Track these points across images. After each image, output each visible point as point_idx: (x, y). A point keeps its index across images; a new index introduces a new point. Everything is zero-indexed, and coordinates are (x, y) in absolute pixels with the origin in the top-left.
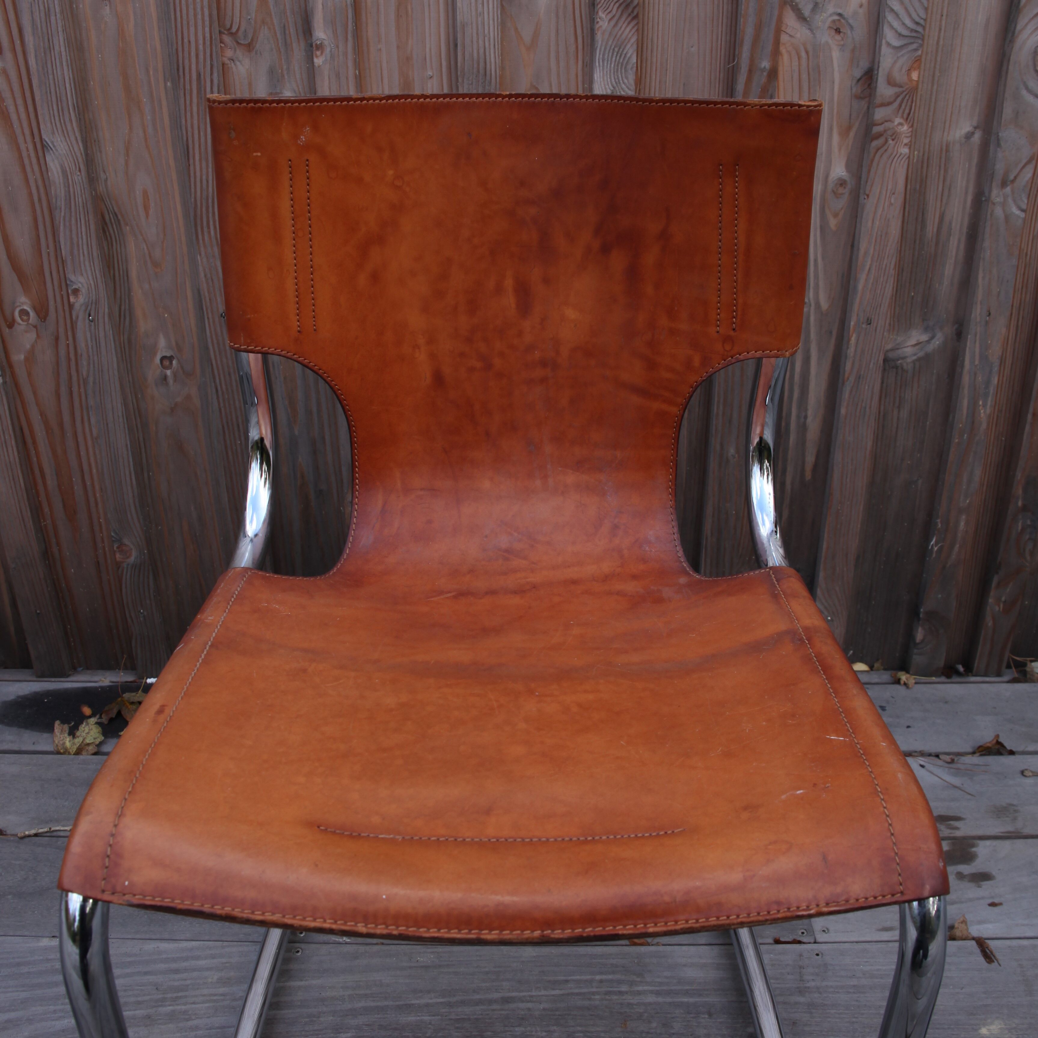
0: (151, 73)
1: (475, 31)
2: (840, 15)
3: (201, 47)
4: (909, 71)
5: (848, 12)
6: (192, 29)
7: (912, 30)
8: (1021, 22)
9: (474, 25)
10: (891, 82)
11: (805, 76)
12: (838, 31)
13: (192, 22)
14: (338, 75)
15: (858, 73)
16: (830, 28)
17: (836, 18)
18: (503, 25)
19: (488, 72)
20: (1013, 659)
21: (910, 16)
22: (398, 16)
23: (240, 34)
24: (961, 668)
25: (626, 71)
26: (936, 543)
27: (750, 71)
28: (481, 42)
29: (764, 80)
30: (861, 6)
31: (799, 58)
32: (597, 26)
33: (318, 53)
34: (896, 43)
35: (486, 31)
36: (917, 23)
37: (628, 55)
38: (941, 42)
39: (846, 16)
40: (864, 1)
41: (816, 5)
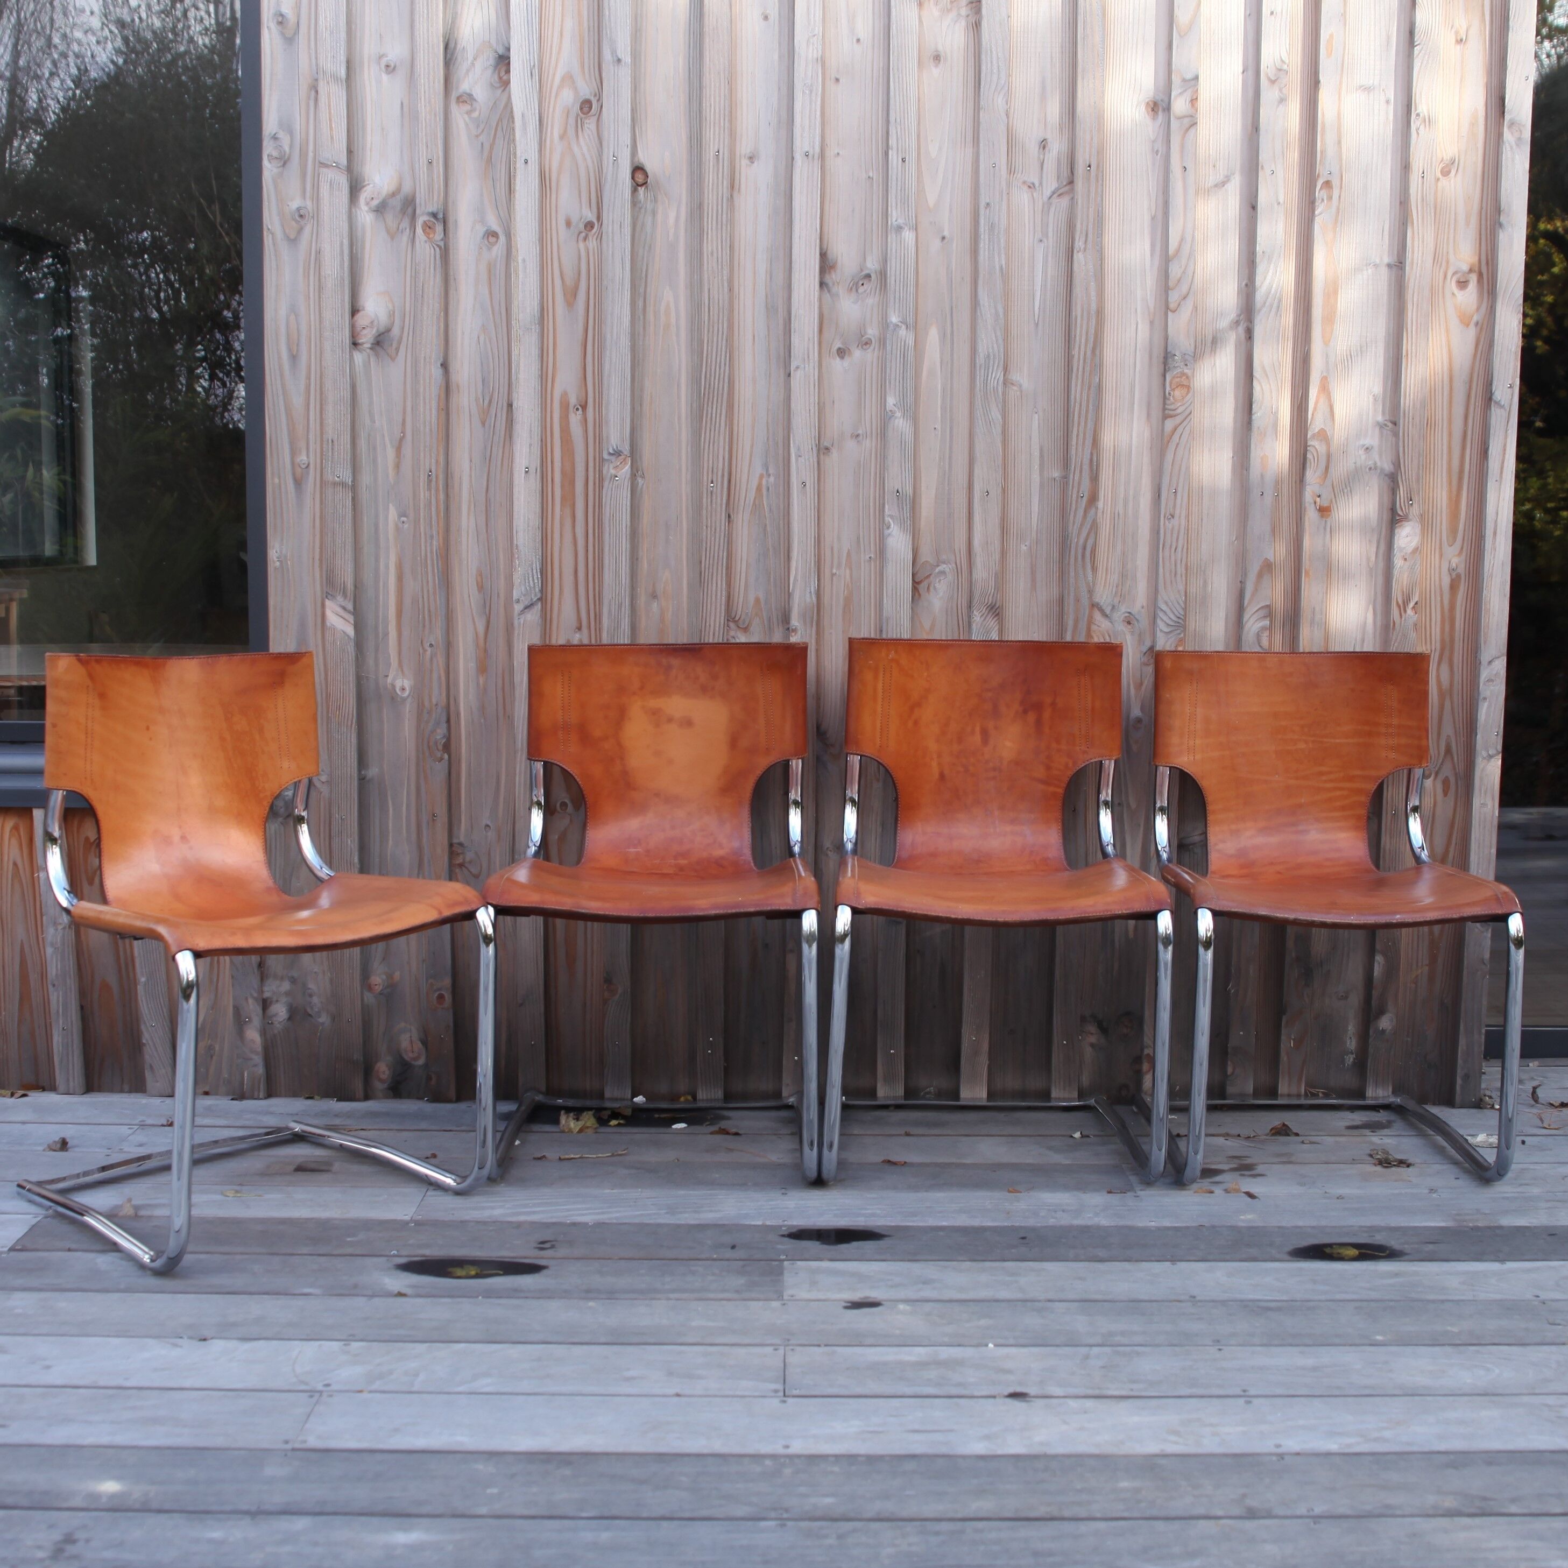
1: (894, 619)
2: (1130, 613)
3: (717, 629)
4: (1177, 647)
5: (1135, 612)
6: (713, 618)
7: (1176, 622)
12: (1129, 623)
13: (713, 614)
15: (1145, 648)
16: (1124, 620)
17: (1127, 615)
18: (912, 619)
21: (1172, 612)
22: (844, 612)
23: (741, 622)
26: (1232, 987)
28: (898, 627)
30: (1143, 607)
32: (973, 620)
33: (792, 634)
34: (1166, 630)
35: (902, 620)
36: (1178, 618)
39: (1134, 615)
40: (1145, 604)
41: (1113, 607)
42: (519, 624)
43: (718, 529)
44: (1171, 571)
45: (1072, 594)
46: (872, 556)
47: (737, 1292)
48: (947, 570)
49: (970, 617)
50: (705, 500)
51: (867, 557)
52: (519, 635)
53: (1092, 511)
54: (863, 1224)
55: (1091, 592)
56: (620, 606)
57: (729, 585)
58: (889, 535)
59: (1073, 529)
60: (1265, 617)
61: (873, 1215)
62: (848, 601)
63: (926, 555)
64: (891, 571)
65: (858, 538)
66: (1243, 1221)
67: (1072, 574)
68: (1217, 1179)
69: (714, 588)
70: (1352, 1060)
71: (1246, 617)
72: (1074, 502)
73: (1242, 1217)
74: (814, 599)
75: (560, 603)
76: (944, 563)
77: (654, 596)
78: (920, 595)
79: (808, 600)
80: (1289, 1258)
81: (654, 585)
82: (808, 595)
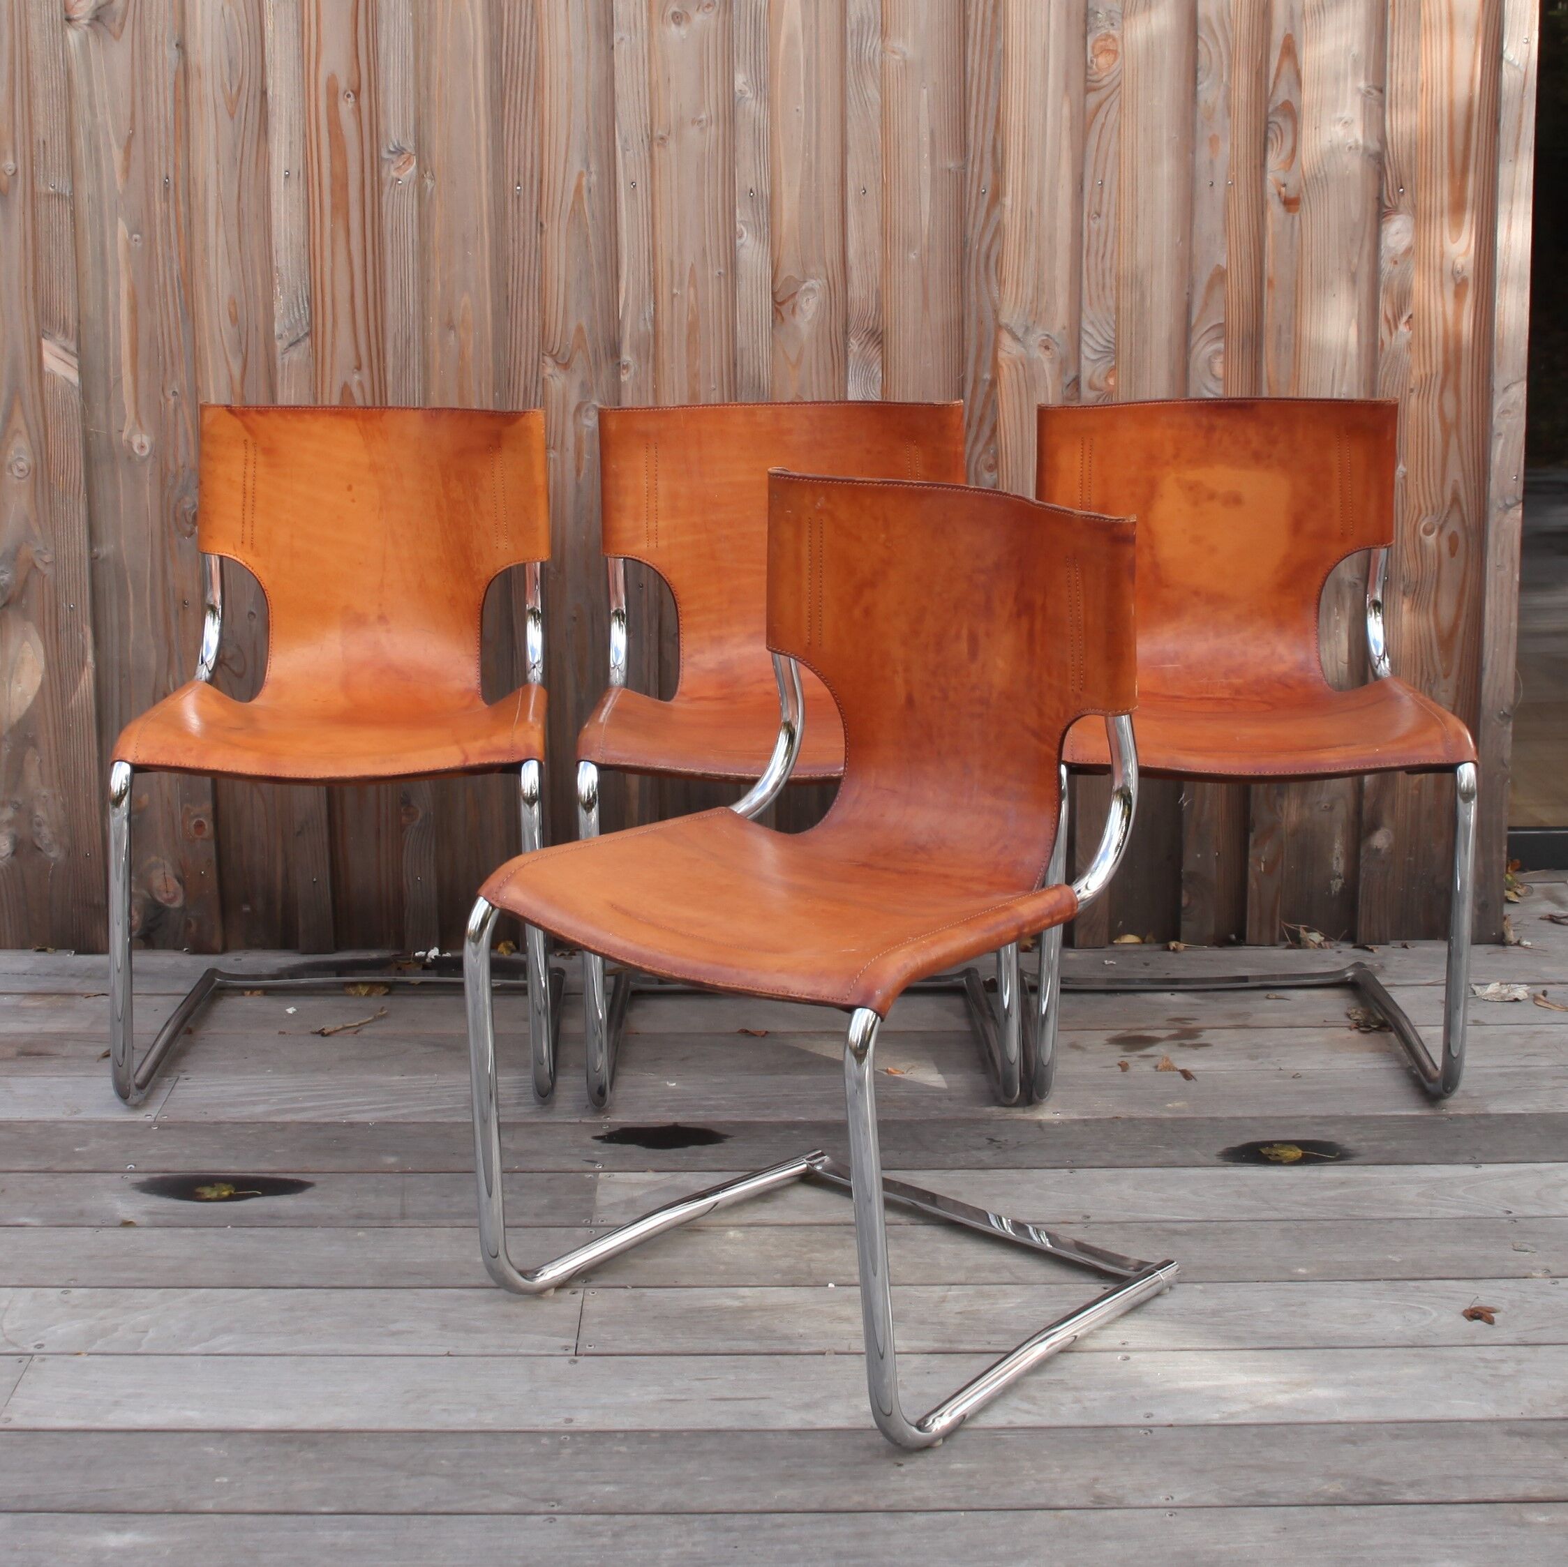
0: (483, 385)
1: (751, 354)
2: (1048, 335)
3: (529, 367)
4: (1106, 379)
5: (1054, 333)
6: (523, 354)
7: (1105, 347)
8: (1194, 339)
9: (751, 350)
10: (1092, 387)
11: (1023, 384)
12: (1047, 348)
13: (524, 348)
14: (639, 389)
15: (1067, 380)
16: (1040, 345)
17: (1045, 338)
18: (773, 350)
19: (762, 385)
20: (1285, 926)
21: (1102, 335)
22: (689, 343)
23: (559, 355)
24: (1233, 937)
25: (873, 383)
26: (1186, 799)
27: (975, 382)
28: (756, 363)
29: (986, 388)
30: (1064, 328)
31: (1017, 370)
32: (849, 349)
33: (625, 371)
34: (1094, 357)
35: (760, 355)
36: (1109, 341)
37: (875, 371)
38: (1134, 354)
39: (1052, 335)
40: (1066, 324)
41: (1027, 329)
42: (283, 365)
43: (528, 244)
44: (1097, 284)
45: (973, 316)
46: (722, 271)
47: (537, 1215)
48: (817, 287)
49: (846, 345)
50: (510, 207)
51: (716, 273)
52: (283, 379)
53: (997, 211)
54: (702, 1120)
55: (996, 312)
56: (408, 341)
57: (543, 311)
58: (742, 245)
59: (973, 233)
60: (1218, 338)
61: (716, 1108)
62: (693, 328)
63: (789, 269)
64: (744, 290)
65: (704, 250)
66: (1169, 1110)
67: (973, 289)
68: (1149, 1051)
69: (525, 316)
70: (1339, 885)
71: (1194, 338)
72: (973, 200)
73: (1169, 1105)
74: (650, 327)
75: (334, 336)
76: (813, 278)
77: (450, 326)
78: (783, 319)
79: (642, 328)
80: (1220, 1161)
81: (450, 313)
82: (642, 323)
